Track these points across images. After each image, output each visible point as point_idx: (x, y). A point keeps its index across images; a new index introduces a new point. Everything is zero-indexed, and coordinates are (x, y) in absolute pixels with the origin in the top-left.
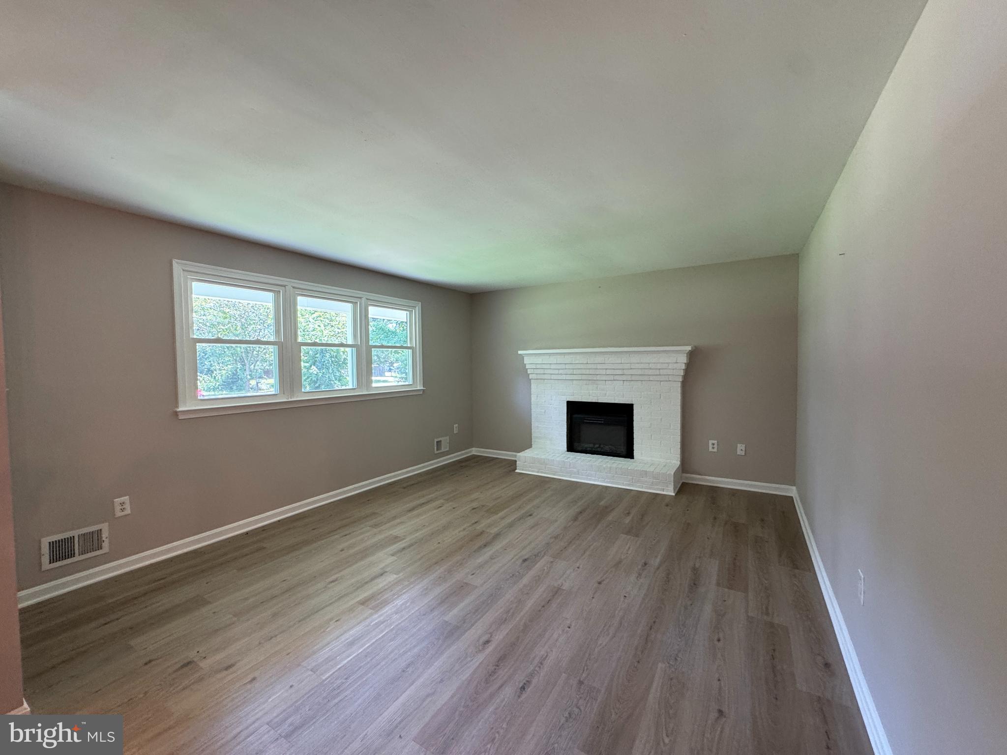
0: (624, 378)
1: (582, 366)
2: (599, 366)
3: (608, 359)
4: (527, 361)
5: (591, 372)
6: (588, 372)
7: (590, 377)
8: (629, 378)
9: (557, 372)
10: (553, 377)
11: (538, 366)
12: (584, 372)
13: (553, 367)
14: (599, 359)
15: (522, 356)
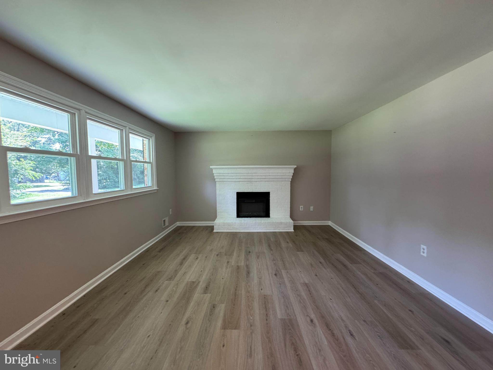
0: (266, 180)
1: (245, 175)
2: (254, 175)
3: (259, 171)
4: (214, 171)
5: (250, 177)
6: (248, 177)
7: (249, 180)
8: (268, 180)
9: (231, 177)
10: (229, 180)
11: (221, 175)
12: (246, 177)
13: (230, 175)
14: (255, 171)
15: (212, 169)
